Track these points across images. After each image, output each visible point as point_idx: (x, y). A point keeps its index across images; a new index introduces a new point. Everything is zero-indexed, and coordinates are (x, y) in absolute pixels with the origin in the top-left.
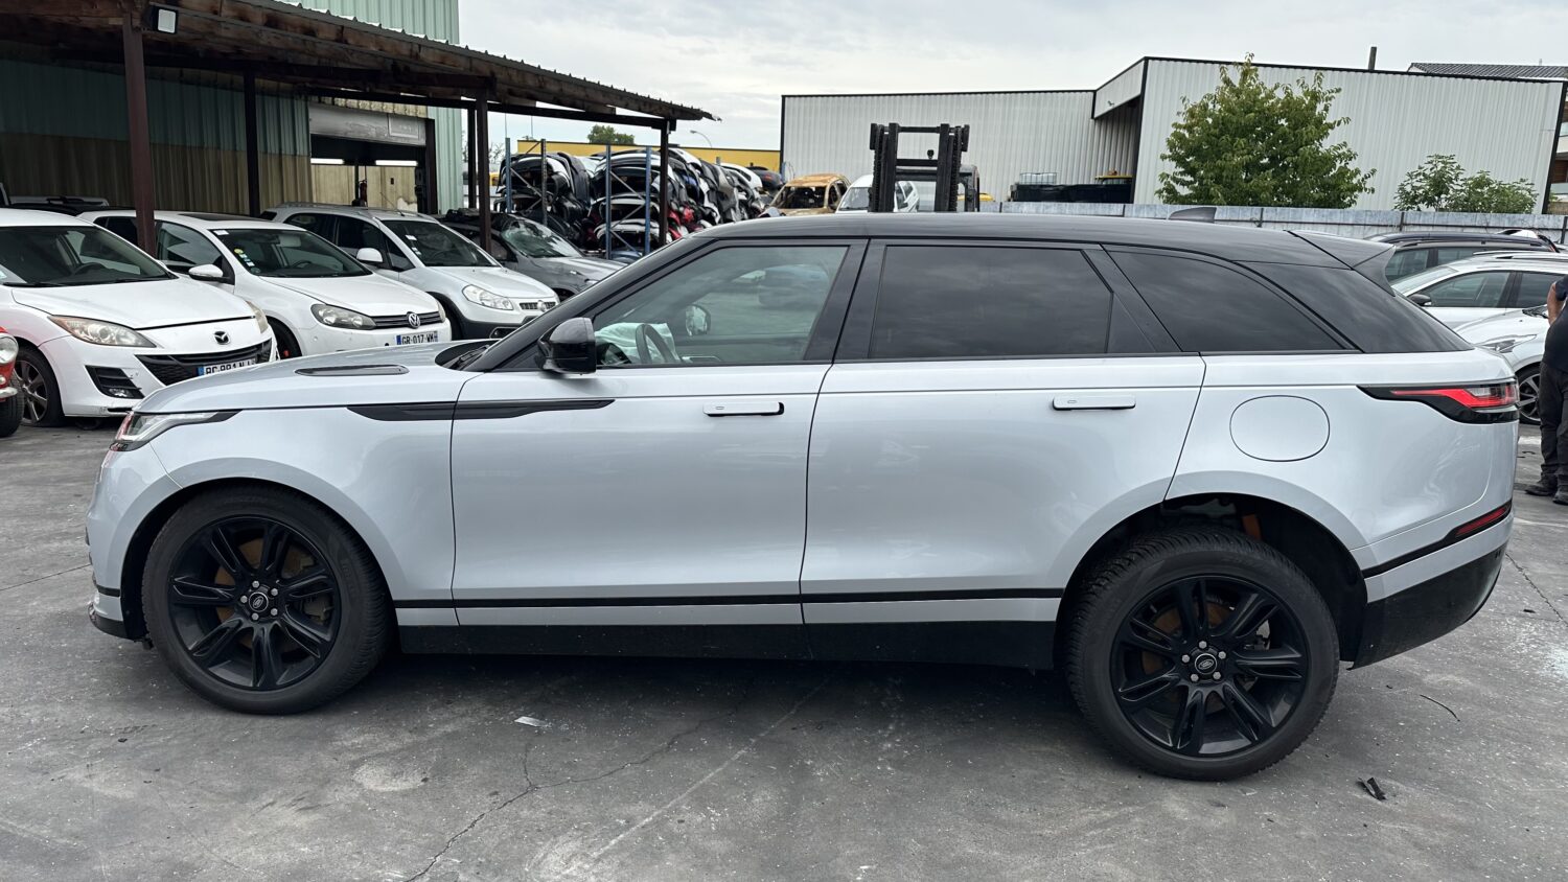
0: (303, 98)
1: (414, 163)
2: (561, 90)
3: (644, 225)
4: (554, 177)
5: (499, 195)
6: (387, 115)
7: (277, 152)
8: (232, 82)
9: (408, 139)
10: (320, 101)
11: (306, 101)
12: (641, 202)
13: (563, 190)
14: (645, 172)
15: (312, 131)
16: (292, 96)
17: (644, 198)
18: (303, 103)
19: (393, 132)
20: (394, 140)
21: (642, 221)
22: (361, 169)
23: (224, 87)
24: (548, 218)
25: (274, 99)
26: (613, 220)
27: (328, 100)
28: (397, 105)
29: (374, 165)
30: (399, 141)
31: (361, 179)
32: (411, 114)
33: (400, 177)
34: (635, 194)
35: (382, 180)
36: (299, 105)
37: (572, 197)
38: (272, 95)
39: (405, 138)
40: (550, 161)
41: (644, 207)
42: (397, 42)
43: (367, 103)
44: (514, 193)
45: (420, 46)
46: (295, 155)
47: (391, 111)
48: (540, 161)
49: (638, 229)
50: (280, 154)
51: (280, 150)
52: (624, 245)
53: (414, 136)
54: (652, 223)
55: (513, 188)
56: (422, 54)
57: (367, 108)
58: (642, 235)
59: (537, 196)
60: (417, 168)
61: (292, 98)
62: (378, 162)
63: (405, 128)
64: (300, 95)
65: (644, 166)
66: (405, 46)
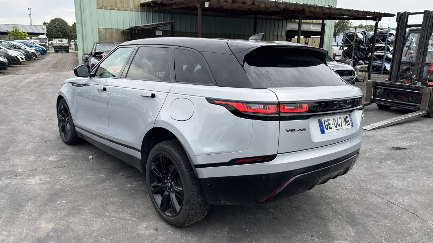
0: (286, 20)
1: (320, 36)
2: (330, 11)
3: (384, 53)
4: (357, 38)
5: (342, 45)
6: (311, 23)
7: (277, 35)
8: (267, 18)
9: (317, 29)
10: (290, 21)
11: (287, 21)
12: (384, 45)
13: (361, 42)
14: (386, 35)
15: (287, 29)
16: (283, 20)
17: (385, 44)
18: (286, 22)
19: (312, 28)
20: (312, 30)
21: (384, 51)
22: (307, 39)
23: (265, 19)
24: (354, 51)
25: (278, 21)
26: (375, 51)
27: (293, 20)
28: (314, 20)
29: (310, 37)
30: (314, 30)
31: (307, 41)
32: (318, 23)
33: (317, 41)
34: (382, 43)
35: (312, 42)
36: (284, 22)
37: (364, 44)
38: (277, 20)
39: (316, 29)
40: (357, 33)
41: (385, 47)
42: (271, 3)
43: (305, 20)
44: (346, 44)
45: (278, 3)
46: (282, 35)
47: (312, 22)
48: (354, 34)
49: (382, 54)
50: (278, 36)
51: (278, 34)
52: (377, 59)
53: (319, 29)
54: (387, 52)
55: (346, 42)
56: (279, 6)
57: (304, 22)
58: (383, 56)
59: (352, 44)
60: (321, 37)
61: (283, 21)
62: (312, 37)
63: (316, 26)
64: (285, 20)
65: (387, 33)
66: (273, 4)
